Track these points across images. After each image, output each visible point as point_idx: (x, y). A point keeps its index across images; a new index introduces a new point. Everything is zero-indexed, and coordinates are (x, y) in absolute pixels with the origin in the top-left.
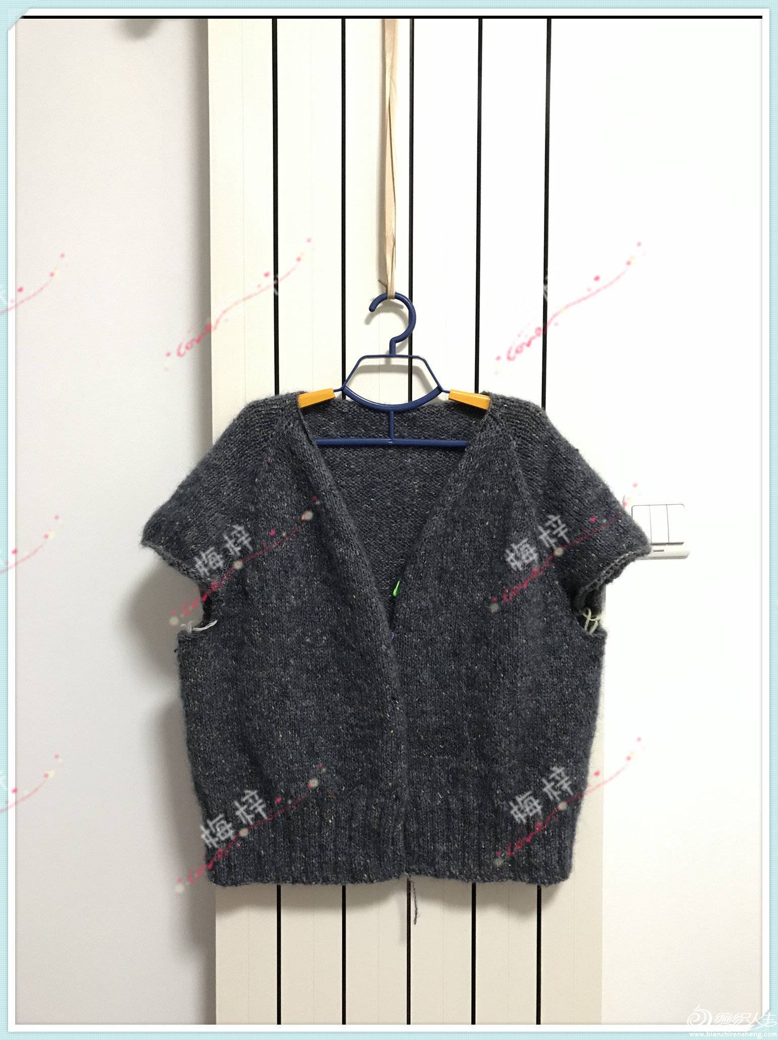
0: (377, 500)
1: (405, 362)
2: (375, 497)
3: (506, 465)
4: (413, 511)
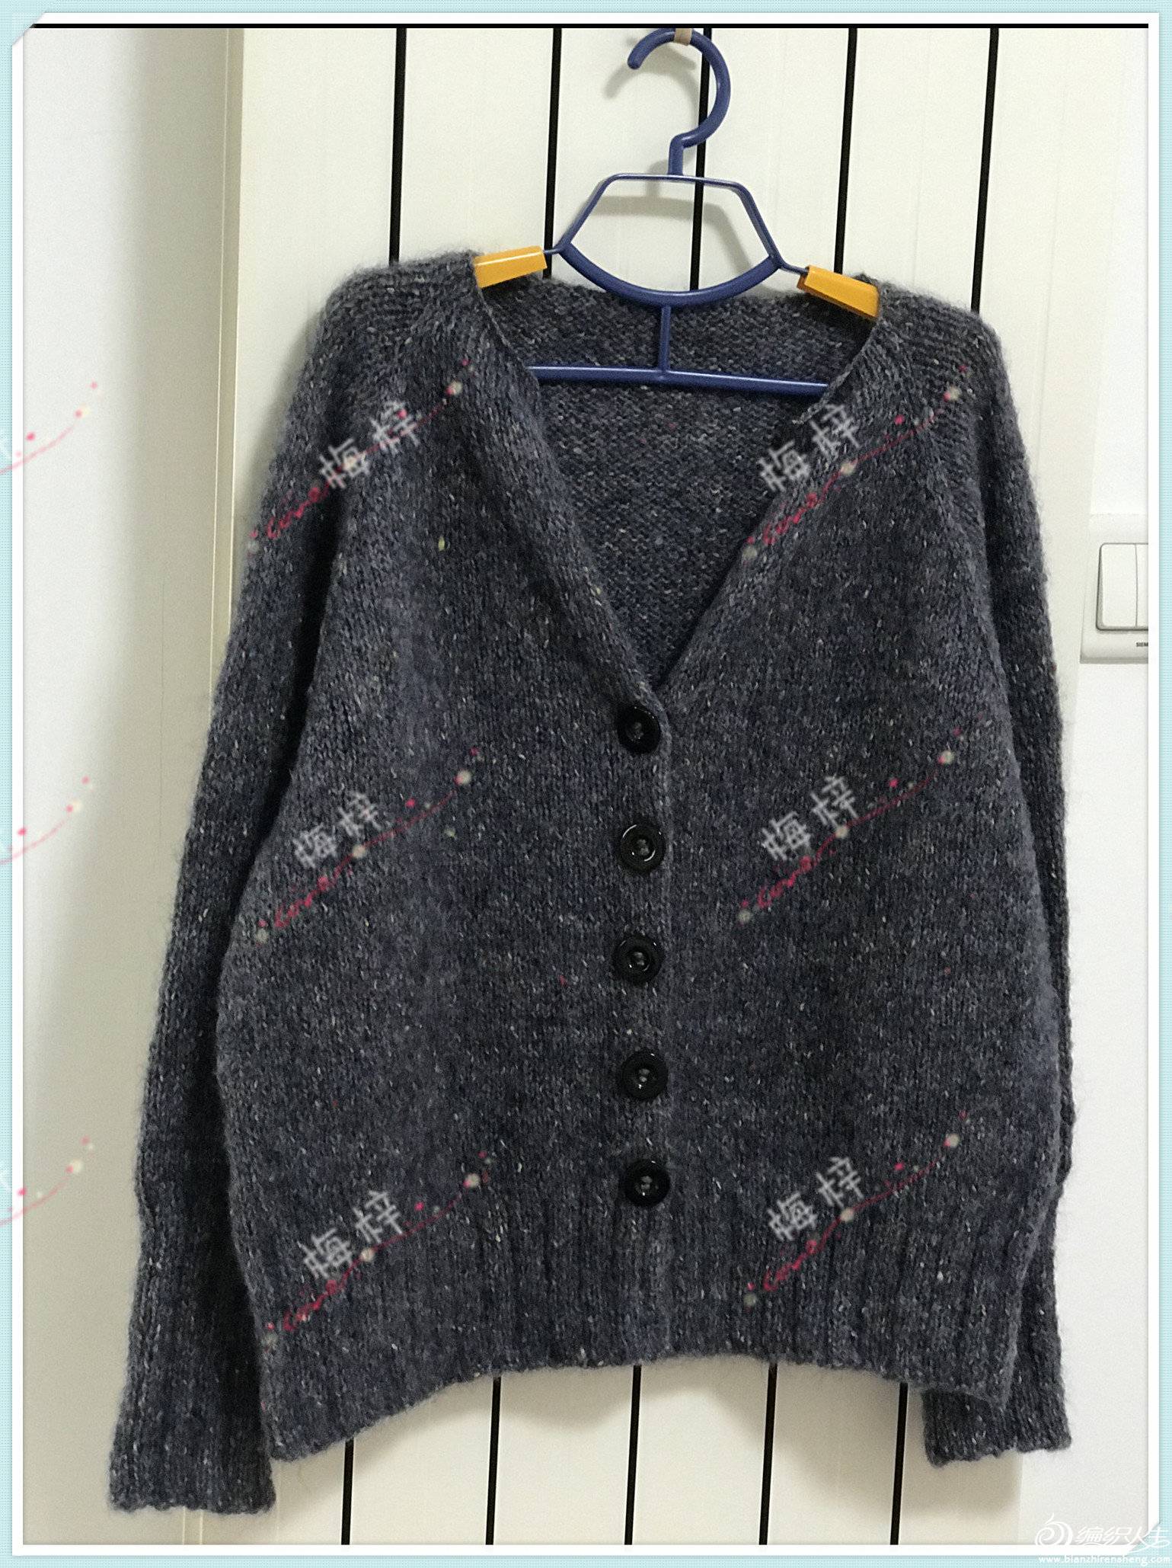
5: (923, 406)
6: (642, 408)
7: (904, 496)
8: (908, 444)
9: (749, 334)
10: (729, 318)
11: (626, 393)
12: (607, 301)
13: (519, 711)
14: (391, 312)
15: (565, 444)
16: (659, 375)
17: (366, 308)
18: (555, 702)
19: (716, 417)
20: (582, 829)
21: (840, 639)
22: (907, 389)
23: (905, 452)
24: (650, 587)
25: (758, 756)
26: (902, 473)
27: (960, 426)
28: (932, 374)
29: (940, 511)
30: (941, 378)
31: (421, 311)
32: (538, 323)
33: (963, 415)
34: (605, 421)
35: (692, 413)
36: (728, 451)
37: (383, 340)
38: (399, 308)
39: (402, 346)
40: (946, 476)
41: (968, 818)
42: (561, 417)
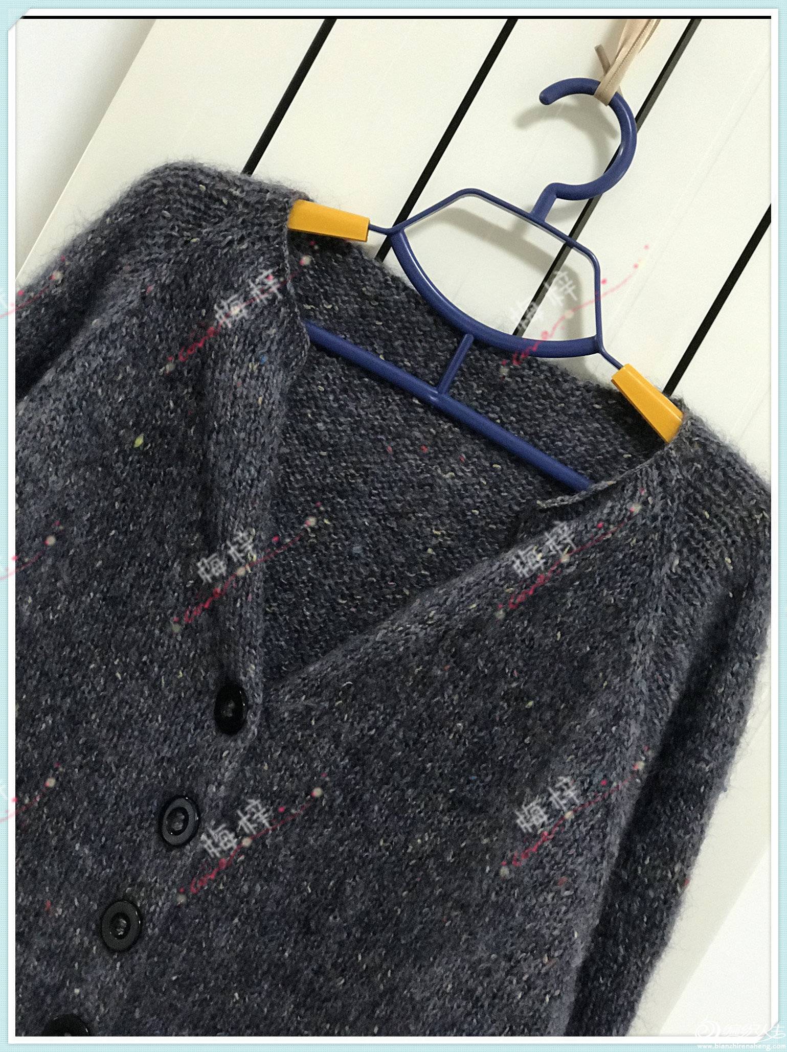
0: (335, 527)
1: (554, 246)
2: (336, 519)
3: (635, 600)
4: (401, 592)
5: (670, 550)
6: (405, 419)
7: (611, 628)
8: (639, 579)
9: (543, 401)
10: (529, 377)
11: (397, 398)
12: (417, 303)
13: (137, 632)
14: (194, 208)
15: (313, 414)
16: (434, 395)
17: (171, 192)
18: (172, 641)
19: (473, 463)
20: (139, 774)
21: (482, 734)
22: (664, 527)
23: (633, 586)
24: (327, 588)
25: (344, 799)
26: (620, 605)
27: (700, 590)
28: (698, 525)
29: (633, 660)
30: (704, 533)
31: (221, 219)
32: (342, 292)
33: (708, 580)
34: (362, 413)
35: (451, 448)
36: (469, 500)
37: (173, 228)
38: (202, 207)
39: (187, 242)
40: (658, 629)
41: (497, 976)
42: (322, 389)
